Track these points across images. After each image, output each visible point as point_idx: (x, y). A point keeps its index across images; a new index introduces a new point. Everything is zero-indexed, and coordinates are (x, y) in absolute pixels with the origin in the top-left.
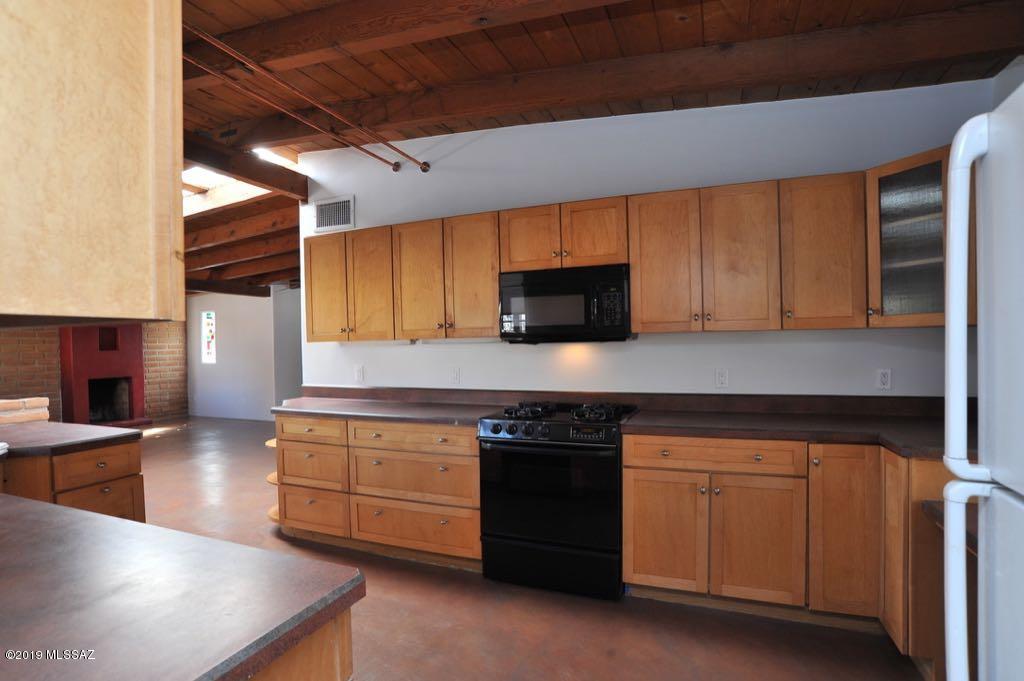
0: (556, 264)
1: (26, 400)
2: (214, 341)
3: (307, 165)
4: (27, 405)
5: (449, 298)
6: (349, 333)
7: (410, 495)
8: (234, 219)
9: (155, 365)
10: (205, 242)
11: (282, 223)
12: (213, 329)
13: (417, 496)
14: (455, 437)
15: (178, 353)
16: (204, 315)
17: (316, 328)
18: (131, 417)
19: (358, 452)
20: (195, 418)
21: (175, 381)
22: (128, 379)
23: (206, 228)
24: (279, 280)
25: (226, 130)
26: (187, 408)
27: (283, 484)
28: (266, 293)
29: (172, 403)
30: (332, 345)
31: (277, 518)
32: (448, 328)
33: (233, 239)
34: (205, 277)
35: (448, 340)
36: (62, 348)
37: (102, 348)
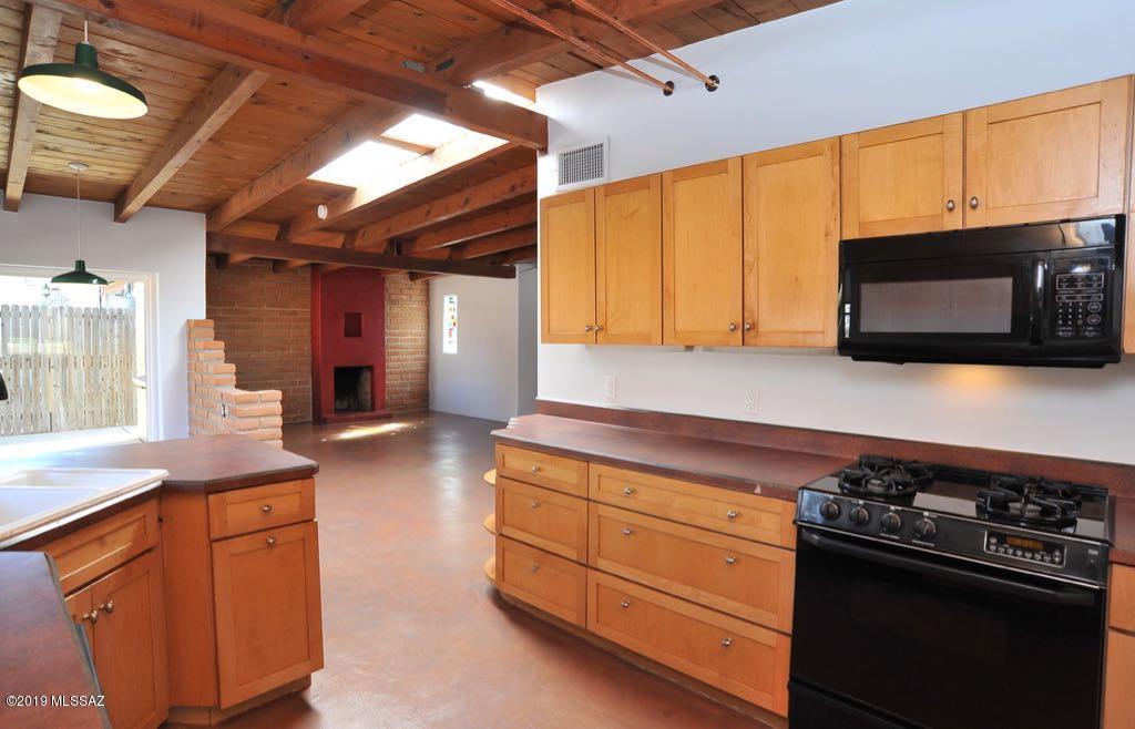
0: (953, 223)
1: (261, 392)
2: (456, 329)
3: (550, 103)
4: (263, 399)
5: (751, 280)
6: (597, 333)
7: (677, 589)
8: (468, 185)
9: (397, 354)
10: (439, 216)
11: (522, 186)
12: (455, 314)
13: (686, 591)
14: (753, 513)
15: (420, 341)
16: (446, 299)
17: (553, 324)
18: (373, 409)
19: (603, 510)
20: (434, 412)
21: (416, 372)
22: (371, 368)
23: (438, 198)
24: (525, 258)
25: (441, 61)
26: (427, 401)
27: (502, 535)
28: (510, 274)
29: (413, 395)
30: (574, 349)
31: (493, 576)
32: (746, 331)
33: (467, 210)
34: (444, 256)
35: (745, 348)
36: (313, 333)
37: (346, 335)
